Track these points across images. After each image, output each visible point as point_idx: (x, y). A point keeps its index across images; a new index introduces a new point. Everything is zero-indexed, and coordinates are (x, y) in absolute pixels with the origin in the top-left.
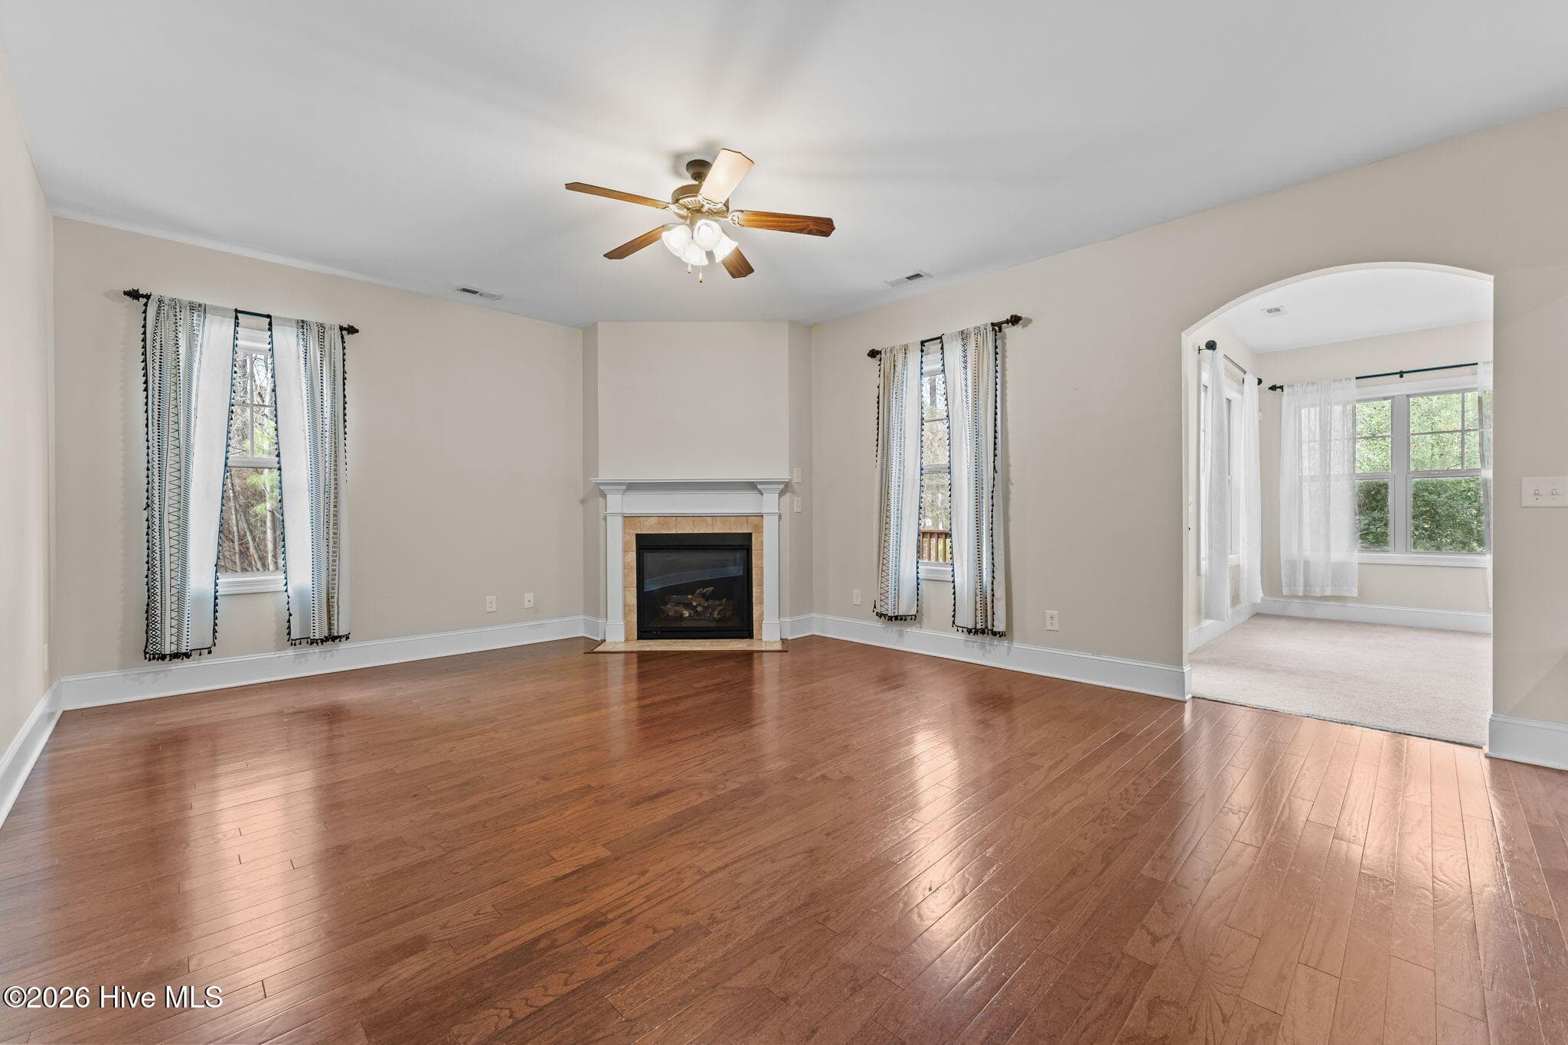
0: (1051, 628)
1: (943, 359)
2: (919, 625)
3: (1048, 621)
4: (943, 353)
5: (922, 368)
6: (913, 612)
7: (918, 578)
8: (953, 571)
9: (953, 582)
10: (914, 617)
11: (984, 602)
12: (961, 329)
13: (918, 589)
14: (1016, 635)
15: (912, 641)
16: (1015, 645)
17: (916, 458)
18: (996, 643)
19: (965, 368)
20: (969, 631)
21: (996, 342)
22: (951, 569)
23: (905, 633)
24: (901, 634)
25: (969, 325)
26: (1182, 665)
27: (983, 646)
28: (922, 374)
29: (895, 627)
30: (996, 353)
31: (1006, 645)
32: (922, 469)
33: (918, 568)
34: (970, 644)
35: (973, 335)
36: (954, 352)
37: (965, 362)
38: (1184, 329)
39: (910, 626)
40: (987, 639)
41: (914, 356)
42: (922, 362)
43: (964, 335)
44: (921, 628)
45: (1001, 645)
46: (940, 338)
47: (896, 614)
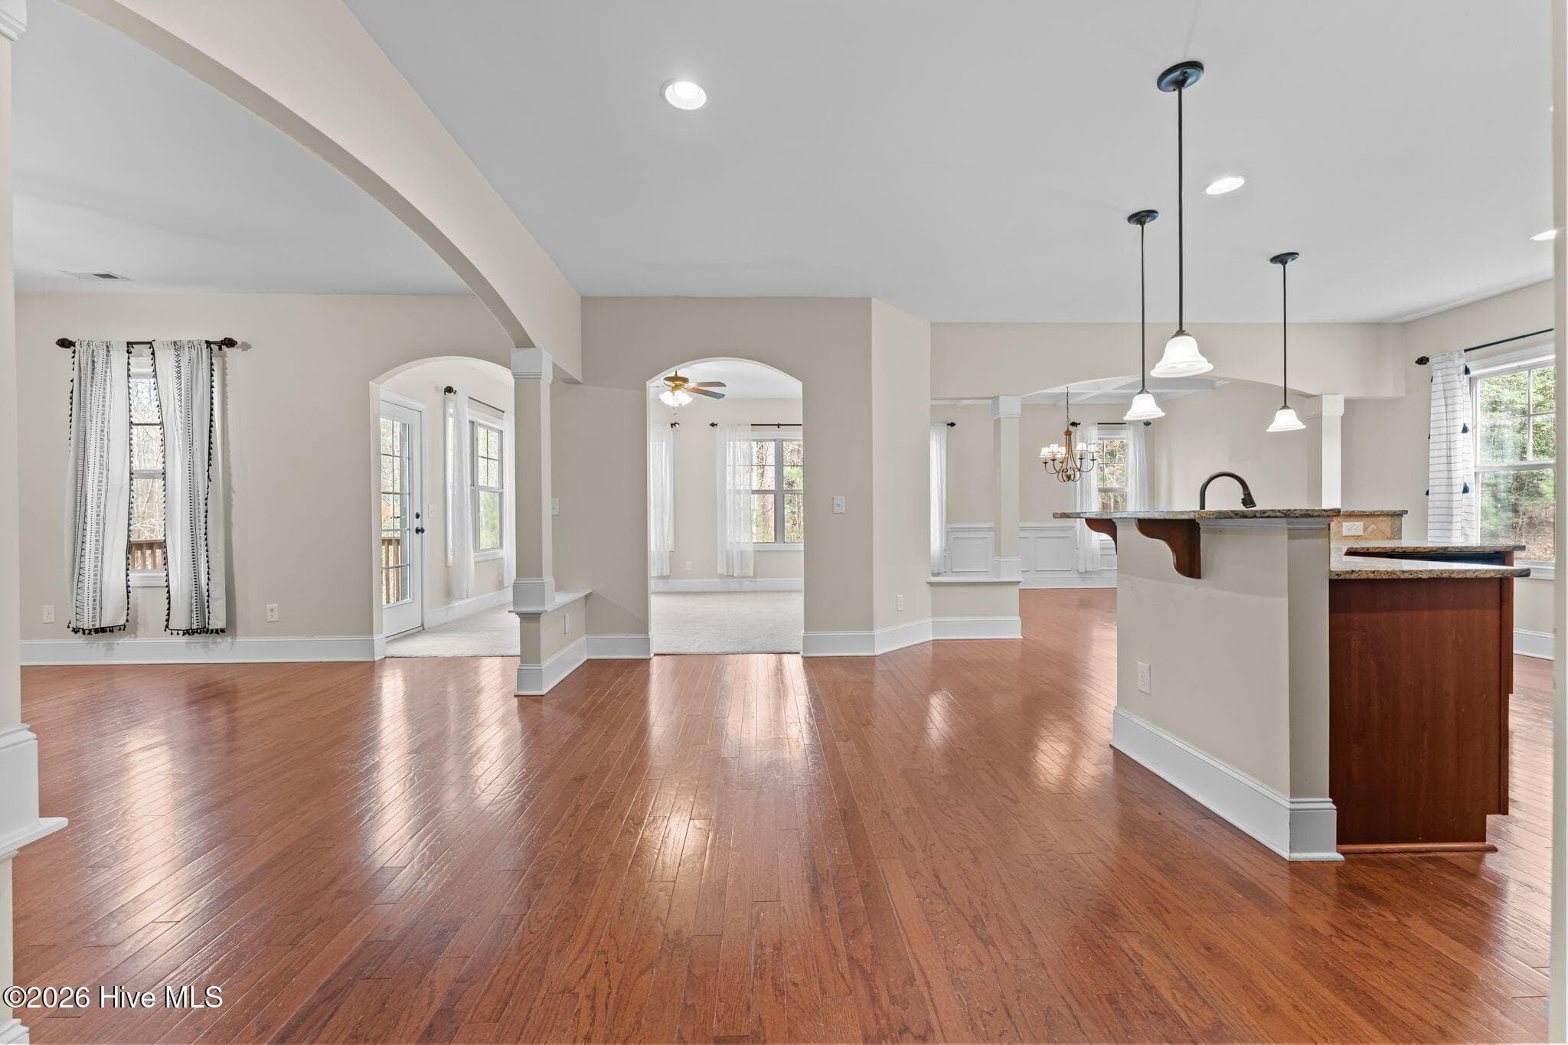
0: (273, 619)
1: (154, 365)
2: (133, 635)
3: (269, 613)
4: (154, 359)
5: (129, 370)
6: (122, 622)
7: (128, 586)
8: (167, 575)
9: (168, 586)
10: (122, 628)
11: (201, 602)
12: (174, 339)
13: (128, 597)
14: (240, 630)
15: (124, 652)
16: (239, 639)
17: (124, 460)
18: (219, 640)
19: (179, 378)
20: (187, 632)
21: (211, 359)
22: (165, 574)
23: (115, 646)
24: (110, 647)
25: (184, 337)
26: (372, 635)
27: (205, 645)
28: (129, 376)
29: (101, 641)
30: (212, 370)
31: (229, 640)
32: (131, 474)
33: (127, 575)
34: (192, 645)
35: (187, 348)
36: (166, 361)
37: (179, 372)
38: (372, 378)
39: (121, 637)
40: (210, 638)
41: (119, 357)
42: (129, 364)
43: (176, 345)
44: (136, 637)
45: (224, 642)
46: (150, 343)
47: (97, 626)
